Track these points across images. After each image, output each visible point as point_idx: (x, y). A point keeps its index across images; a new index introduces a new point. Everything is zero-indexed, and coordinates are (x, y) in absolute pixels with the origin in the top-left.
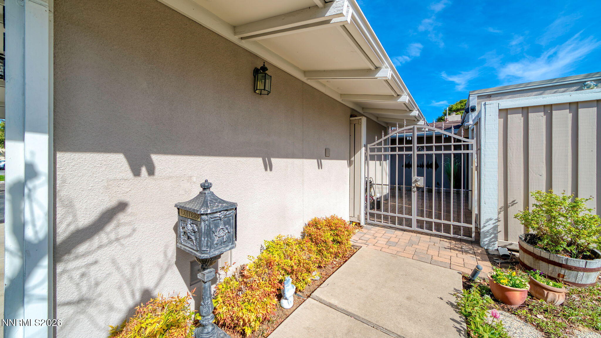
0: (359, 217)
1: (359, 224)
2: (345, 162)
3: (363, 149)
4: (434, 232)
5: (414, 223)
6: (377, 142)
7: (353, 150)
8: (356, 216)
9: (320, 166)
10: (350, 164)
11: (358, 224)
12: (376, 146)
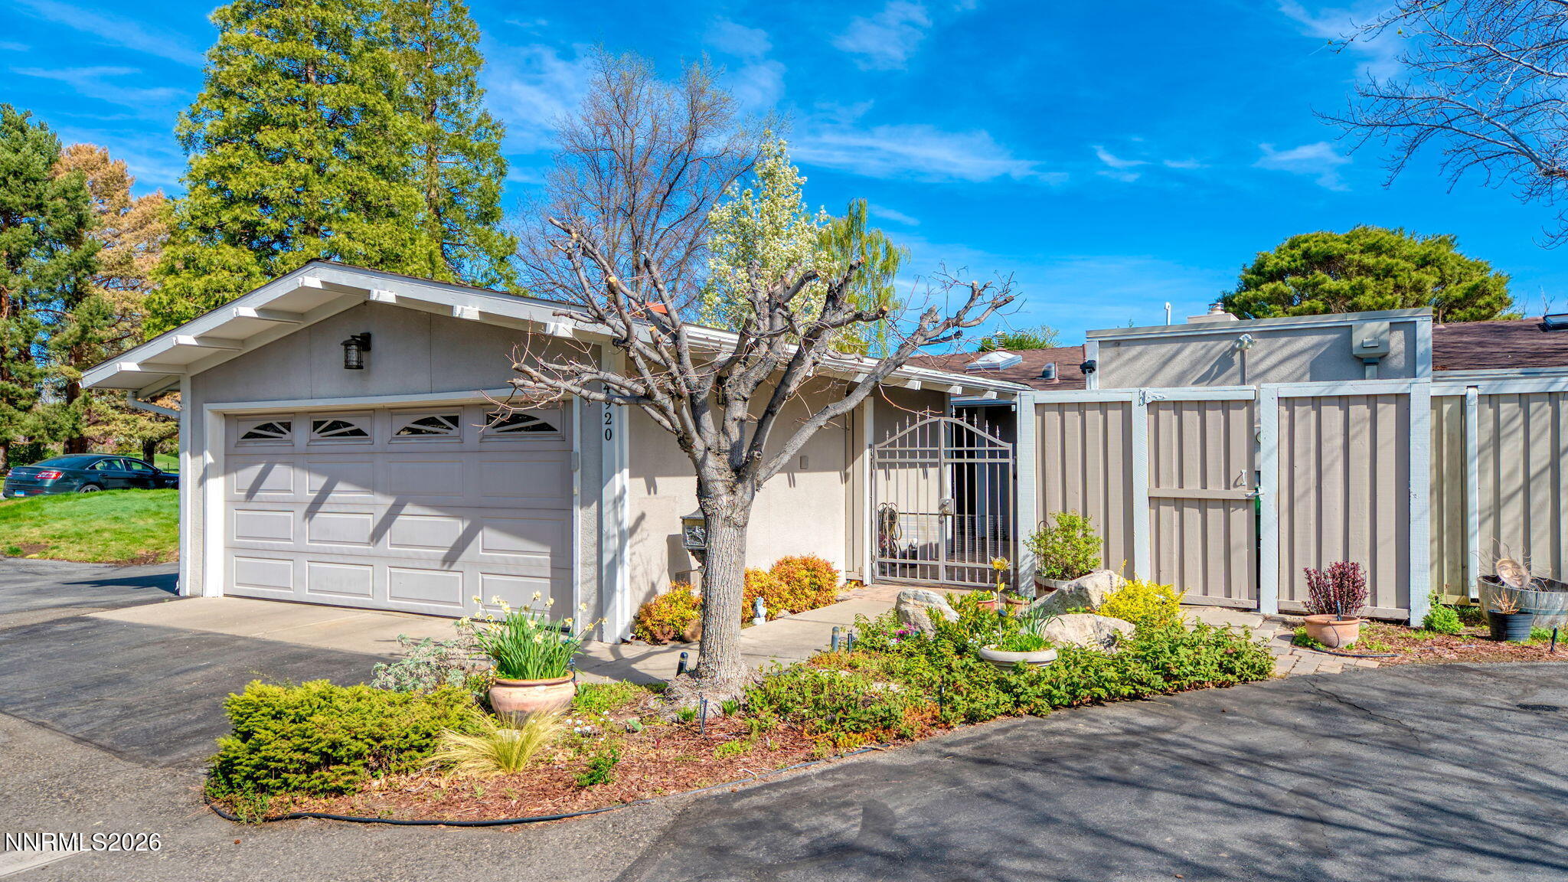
0: (861, 570)
1: (862, 582)
2: (836, 475)
3: (867, 452)
4: (968, 582)
5: (942, 573)
6: (888, 441)
7: (851, 453)
8: (856, 569)
9: (792, 482)
10: (846, 478)
11: (860, 583)
12: (887, 448)
